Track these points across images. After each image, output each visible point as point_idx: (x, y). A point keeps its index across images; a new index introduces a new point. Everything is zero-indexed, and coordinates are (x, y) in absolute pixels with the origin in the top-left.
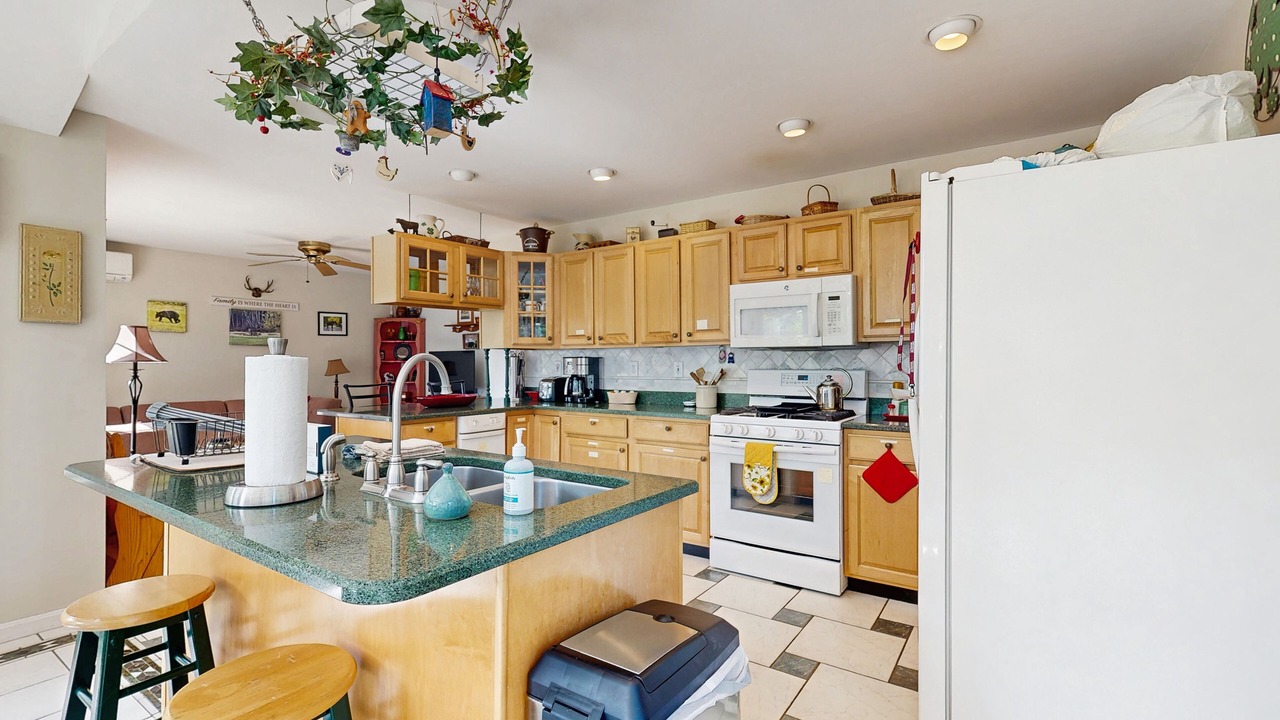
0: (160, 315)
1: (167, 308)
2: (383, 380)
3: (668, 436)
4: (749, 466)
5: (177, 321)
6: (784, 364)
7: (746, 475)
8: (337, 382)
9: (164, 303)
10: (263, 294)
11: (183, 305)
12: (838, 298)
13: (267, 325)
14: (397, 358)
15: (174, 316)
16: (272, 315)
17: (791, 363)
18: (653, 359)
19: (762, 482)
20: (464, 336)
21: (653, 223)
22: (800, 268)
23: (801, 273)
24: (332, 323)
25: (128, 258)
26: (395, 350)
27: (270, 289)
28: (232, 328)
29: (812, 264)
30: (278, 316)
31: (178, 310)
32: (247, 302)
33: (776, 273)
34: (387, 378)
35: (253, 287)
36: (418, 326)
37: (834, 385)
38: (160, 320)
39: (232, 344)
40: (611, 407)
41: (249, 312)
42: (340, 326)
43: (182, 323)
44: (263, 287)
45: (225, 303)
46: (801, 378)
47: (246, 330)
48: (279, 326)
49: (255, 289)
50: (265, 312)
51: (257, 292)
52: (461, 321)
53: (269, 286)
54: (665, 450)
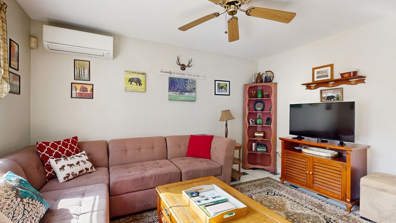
0: (131, 80)
1: (135, 76)
2: (249, 123)
5: (140, 84)
8: (226, 125)
9: (134, 73)
10: (186, 68)
11: (143, 74)
13: (188, 88)
14: (256, 110)
15: (138, 82)
16: (191, 81)
20: (321, 91)
24: (222, 88)
25: (109, 40)
26: (255, 105)
27: (190, 65)
28: (170, 89)
30: (194, 82)
31: (141, 77)
32: (178, 73)
34: (251, 123)
35: (181, 64)
36: (273, 88)
38: (131, 84)
39: (170, 100)
41: (179, 79)
42: (226, 89)
43: (143, 86)
44: (186, 64)
45: (166, 74)
47: (177, 91)
48: (194, 89)
49: (182, 65)
50: (187, 79)
51: (183, 67)
52: (316, 79)
53: (189, 63)
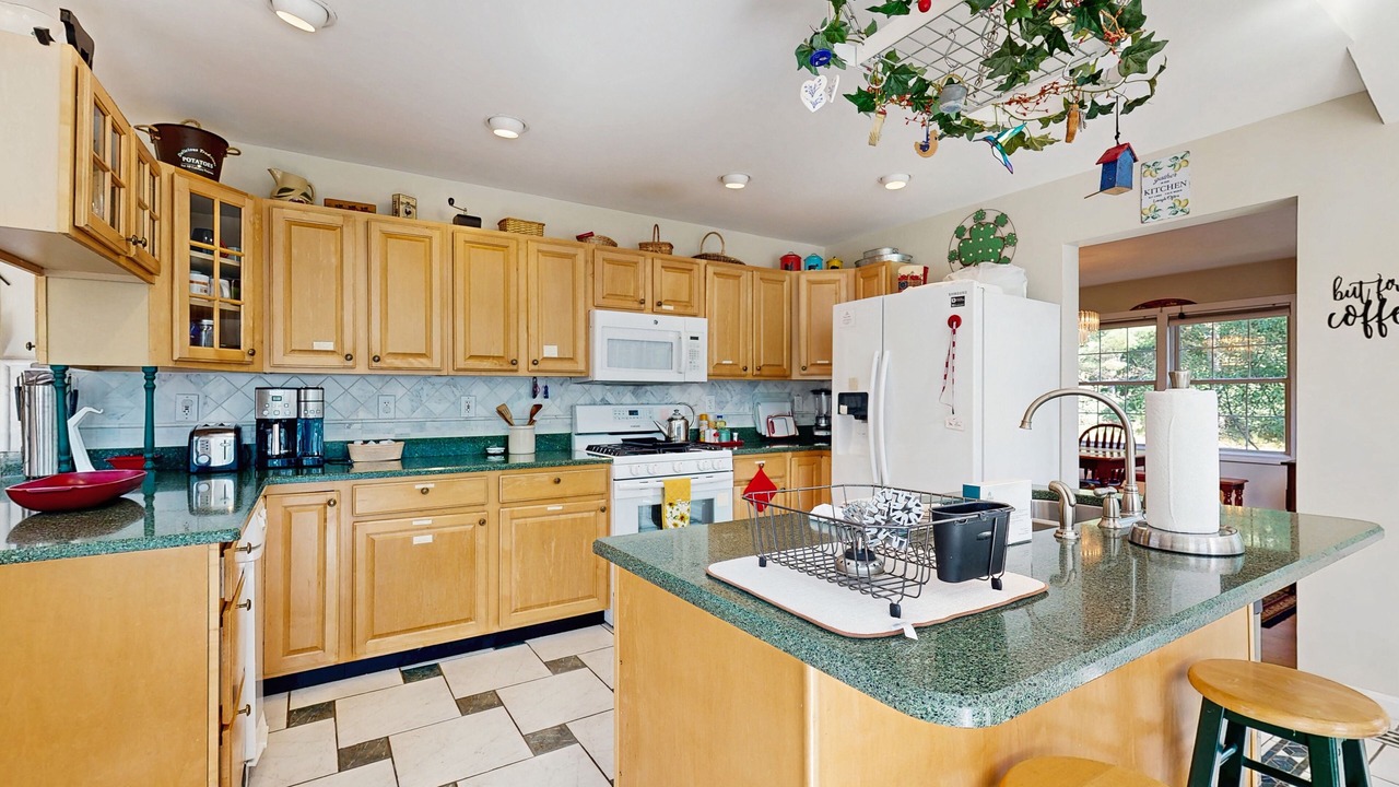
3: (557, 490)
4: (671, 504)
6: (603, 400)
7: (668, 515)
12: (697, 338)
17: (610, 398)
18: (425, 392)
19: (682, 518)
21: (451, 201)
22: (660, 304)
23: (659, 308)
29: (668, 302)
33: (636, 305)
37: (683, 418)
40: (357, 468)
46: (632, 413)
54: (551, 508)
